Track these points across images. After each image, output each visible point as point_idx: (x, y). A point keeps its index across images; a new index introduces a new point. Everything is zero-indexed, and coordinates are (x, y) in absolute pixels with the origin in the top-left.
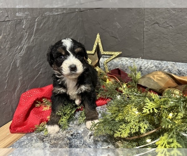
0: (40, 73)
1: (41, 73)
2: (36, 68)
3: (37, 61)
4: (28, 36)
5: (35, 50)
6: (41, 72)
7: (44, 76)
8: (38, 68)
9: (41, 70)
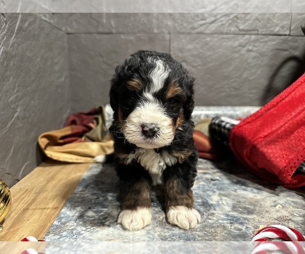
0: (16, 115)
1: (18, 118)
2: (12, 102)
3: (14, 89)
4: (7, 32)
5: (14, 64)
6: (17, 113)
7: (21, 125)
8: (15, 103)
9: (19, 110)
